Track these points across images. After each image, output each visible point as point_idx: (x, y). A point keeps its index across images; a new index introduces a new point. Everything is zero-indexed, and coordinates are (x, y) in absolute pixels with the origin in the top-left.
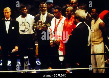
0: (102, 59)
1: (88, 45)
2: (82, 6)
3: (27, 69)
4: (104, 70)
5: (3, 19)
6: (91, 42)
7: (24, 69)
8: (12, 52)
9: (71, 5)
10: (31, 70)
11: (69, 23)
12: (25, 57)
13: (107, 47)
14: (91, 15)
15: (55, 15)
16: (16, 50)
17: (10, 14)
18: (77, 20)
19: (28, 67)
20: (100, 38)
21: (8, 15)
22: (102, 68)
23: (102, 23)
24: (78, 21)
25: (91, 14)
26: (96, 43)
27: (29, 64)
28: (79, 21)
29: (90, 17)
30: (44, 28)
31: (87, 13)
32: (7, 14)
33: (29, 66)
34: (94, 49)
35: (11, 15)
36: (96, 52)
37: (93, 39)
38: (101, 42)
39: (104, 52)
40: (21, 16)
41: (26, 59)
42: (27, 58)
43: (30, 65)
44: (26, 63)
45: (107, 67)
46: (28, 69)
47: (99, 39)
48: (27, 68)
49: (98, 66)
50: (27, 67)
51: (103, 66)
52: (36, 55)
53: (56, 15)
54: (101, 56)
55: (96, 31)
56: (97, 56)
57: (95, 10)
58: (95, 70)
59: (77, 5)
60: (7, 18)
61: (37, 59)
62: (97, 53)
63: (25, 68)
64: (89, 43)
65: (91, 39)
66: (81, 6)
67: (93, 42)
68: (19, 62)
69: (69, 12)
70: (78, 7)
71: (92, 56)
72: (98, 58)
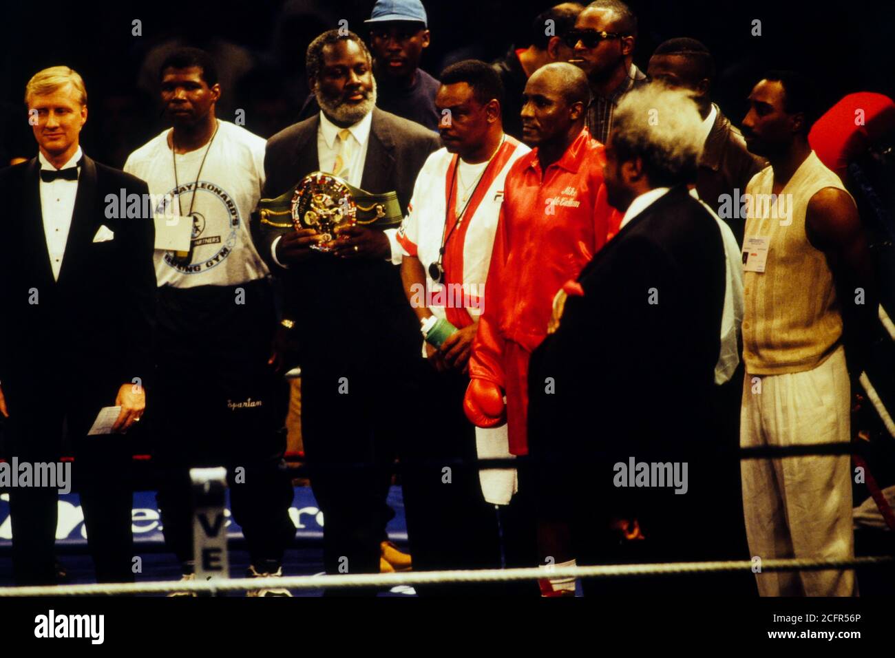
0: (829, 486)
1: (721, 378)
2: (676, 59)
3: (219, 569)
4: (849, 577)
5: (20, 161)
6: (745, 353)
7: (189, 571)
8: (92, 432)
9: (579, 45)
10: (249, 575)
11: (552, 190)
12: (201, 475)
13: (872, 394)
14: (745, 131)
15: (444, 131)
16: (130, 412)
17: (77, 119)
18: (627, 171)
19: (224, 556)
20: (821, 316)
21: (62, 126)
22: (830, 560)
23: (834, 193)
24: (634, 179)
25: (749, 120)
26: (780, 356)
27: (231, 529)
28: (644, 178)
29: (736, 145)
30: (350, 232)
31: (714, 112)
32: (53, 121)
33: (232, 543)
34: (768, 413)
35: (85, 126)
36: (786, 434)
37: (758, 329)
38: (821, 348)
39: (844, 436)
40: (166, 134)
41: (207, 487)
42: (215, 484)
43: (240, 535)
44: (212, 520)
45: (871, 559)
46: (225, 572)
47: (808, 324)
48: (214, 564)
49: (797, 551)
50: (218, 550)
51: (840, 548)
52: (293, 458)
53: (453, 127)
54: (822, 464)
55: (785, 261)
56: (791, 466)
57: (778, 86)
58: (775, 576)
59: (626, 51)
60: (57, 155)
61: (302, 485)
62: (793, 440)
63: (197, 561)
64: (727, 356)
65: (738, 323)
66: (662, 58)
67: (755, 348)
68: (152, 514)
69: (549, 103)
70: (634, 69)
71: (746, 466)
72: (801, 483)
